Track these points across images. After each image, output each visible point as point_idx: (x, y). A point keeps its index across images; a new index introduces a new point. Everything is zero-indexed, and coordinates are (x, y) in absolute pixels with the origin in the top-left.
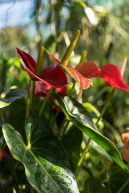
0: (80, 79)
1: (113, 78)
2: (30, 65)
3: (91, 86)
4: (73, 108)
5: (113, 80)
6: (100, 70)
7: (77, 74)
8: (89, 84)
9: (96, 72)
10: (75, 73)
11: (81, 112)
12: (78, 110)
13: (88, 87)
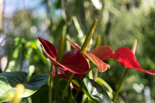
0: (99, 63)
1: (127, 59)
2: (51, 52)
3: (108, 68)
4: (92, 88)
5: (127, 61)
6: (114, 52)
7: (96, 59)
8: (107, 67)
9: (110, 54)
10: (95, 58)
11: (100, 92)
12: (97, 90)
13: (106, 69)
